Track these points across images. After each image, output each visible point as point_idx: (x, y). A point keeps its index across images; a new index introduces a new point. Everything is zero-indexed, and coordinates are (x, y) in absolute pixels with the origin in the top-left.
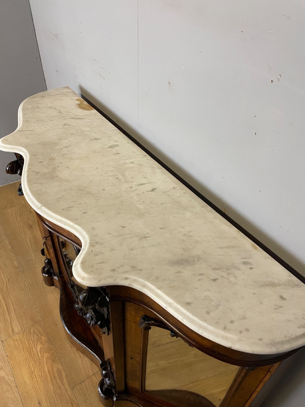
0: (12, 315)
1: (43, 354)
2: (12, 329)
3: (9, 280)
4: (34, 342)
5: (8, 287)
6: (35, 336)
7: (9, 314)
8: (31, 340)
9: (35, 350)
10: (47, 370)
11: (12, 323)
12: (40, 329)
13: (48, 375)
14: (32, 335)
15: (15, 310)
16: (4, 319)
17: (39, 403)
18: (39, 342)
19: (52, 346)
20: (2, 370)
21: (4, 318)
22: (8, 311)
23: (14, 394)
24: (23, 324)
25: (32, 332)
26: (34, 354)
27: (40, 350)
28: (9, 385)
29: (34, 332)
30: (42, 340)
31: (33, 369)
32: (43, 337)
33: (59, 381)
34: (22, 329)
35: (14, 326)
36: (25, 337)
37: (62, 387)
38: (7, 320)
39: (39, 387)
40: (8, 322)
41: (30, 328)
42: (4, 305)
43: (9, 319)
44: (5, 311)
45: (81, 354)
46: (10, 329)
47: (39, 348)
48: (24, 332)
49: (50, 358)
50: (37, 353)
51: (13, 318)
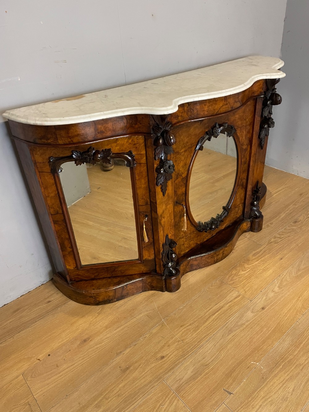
0: (222, 304)
1: (247, 268)
2: (236, 298)
3: (181, 326)
4: (240, 277)
5: (192, 322)
6: (235, 279)
7: (222, 307)
8: (239, 280)
9: (247, 274)
10: (257, 262)
11: (230, 301)
12: (227, 277)
13: (260, 260)
14: (235, 281)
15: (216, 304)
16: (229, 310)
17: (281, 259)
18: (239, 274)
19: (238, 265)
20: (274, 290)
21: (227, 310)
22: (220, 310)
23: (285, 275)
24: (227, 292)
25: (232, 282)
26: (250, 274)
27: (244, 271)
28: (282, 281)
29: (231, 280)
30: (236, 273)
31: (261, 271)
32: (233, 273)
33: (260, 253)
34: (233, 290)
35: (233, 298)
36: (238, 285)
37: (263, 250)
38: (229, 306)
39: (271, 262)
40: (231, 305)
41: (229, 284)
42: (214, 317)
43: (228, 305)
44: (221, 312)
45: (235, 247)
46: (236, 300)
47: (243, 273)
48: (234, 288)
49: (247, 263)
50: (247, 272)
51: (226, 302)
